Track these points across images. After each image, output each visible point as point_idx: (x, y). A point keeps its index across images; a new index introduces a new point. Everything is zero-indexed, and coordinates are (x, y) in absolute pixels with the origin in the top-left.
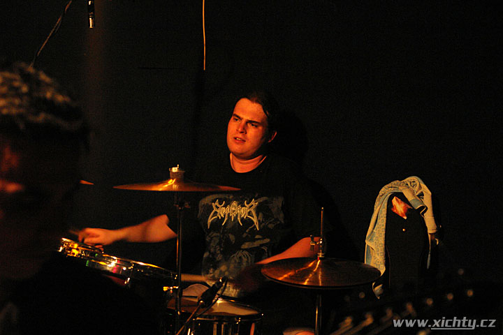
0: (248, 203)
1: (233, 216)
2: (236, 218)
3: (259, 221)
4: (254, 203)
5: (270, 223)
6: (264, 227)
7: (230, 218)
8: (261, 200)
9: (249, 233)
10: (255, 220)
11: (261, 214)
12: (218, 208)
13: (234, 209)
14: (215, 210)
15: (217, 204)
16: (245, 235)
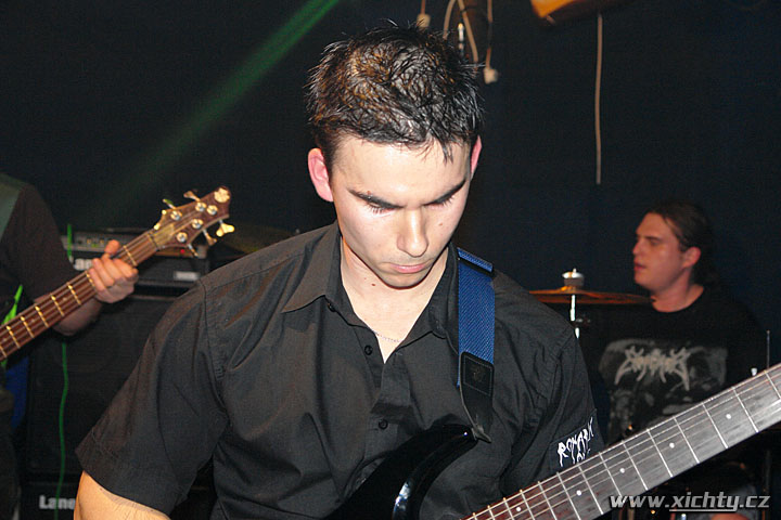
0: (676, 353)
1: (653, 370)
2: (657, 372)
3: (690, 378)
4: (685, 354)
5: (705, 382)
6: (696, 386)
7: (648, 371)
8: (695, 350)
9: (675, 393)
10: (684, 375)
11: (693, 370)
12: (633, 356)
13: (655, 359)
14: (629, 359)
15: (632, 350)
16: (668, 396)
